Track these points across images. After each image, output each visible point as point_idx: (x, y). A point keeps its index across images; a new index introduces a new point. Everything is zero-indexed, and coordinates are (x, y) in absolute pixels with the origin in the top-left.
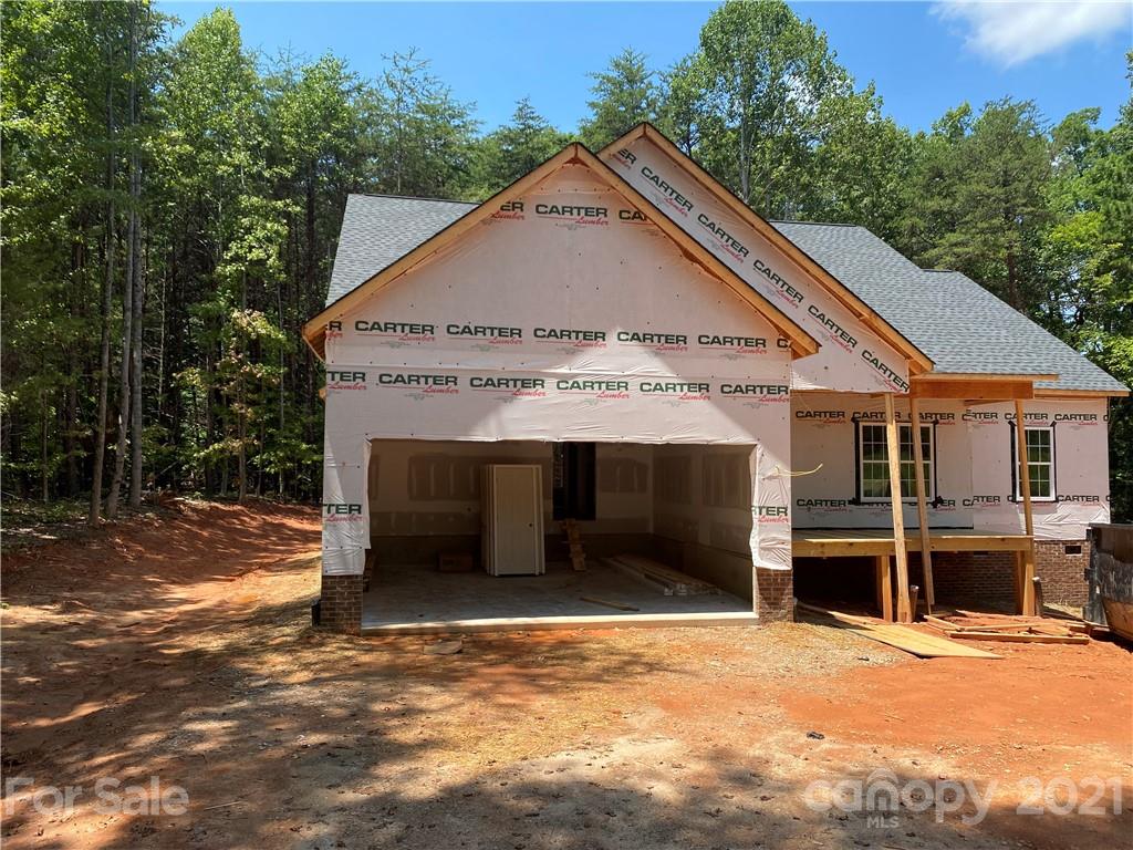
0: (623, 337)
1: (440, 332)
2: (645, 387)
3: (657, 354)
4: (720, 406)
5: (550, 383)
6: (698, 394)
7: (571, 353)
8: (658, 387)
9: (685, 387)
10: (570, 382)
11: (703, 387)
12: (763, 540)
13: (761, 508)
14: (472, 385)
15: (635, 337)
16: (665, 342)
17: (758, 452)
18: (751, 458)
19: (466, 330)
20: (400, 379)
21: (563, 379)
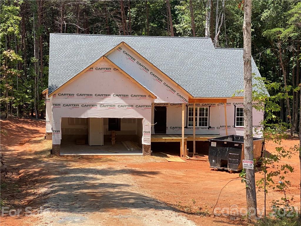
0: (114, 95)
1: (75, 95)
2: (119, 106)
3: (122, 99)
4: (136, 110)
5: (98, 106)
6: (131, 107)
7: (103, 99)
8: (122, 106)
9: (128, 106)
10: (103, 105)
11: (132, 106)
12: (144, 138)
13: (144, 132)
14: (82, 106)
15: (117, 95)
16: (124, 96)
17: (144, 120)
18: (142, 121)
19: (81, 95)
20: (67, 105)
21: (101, 104)
